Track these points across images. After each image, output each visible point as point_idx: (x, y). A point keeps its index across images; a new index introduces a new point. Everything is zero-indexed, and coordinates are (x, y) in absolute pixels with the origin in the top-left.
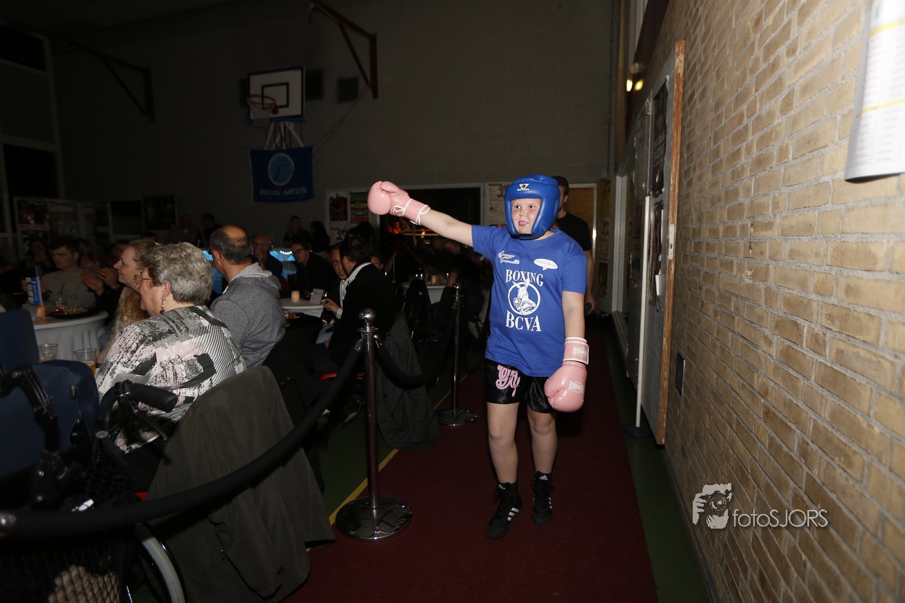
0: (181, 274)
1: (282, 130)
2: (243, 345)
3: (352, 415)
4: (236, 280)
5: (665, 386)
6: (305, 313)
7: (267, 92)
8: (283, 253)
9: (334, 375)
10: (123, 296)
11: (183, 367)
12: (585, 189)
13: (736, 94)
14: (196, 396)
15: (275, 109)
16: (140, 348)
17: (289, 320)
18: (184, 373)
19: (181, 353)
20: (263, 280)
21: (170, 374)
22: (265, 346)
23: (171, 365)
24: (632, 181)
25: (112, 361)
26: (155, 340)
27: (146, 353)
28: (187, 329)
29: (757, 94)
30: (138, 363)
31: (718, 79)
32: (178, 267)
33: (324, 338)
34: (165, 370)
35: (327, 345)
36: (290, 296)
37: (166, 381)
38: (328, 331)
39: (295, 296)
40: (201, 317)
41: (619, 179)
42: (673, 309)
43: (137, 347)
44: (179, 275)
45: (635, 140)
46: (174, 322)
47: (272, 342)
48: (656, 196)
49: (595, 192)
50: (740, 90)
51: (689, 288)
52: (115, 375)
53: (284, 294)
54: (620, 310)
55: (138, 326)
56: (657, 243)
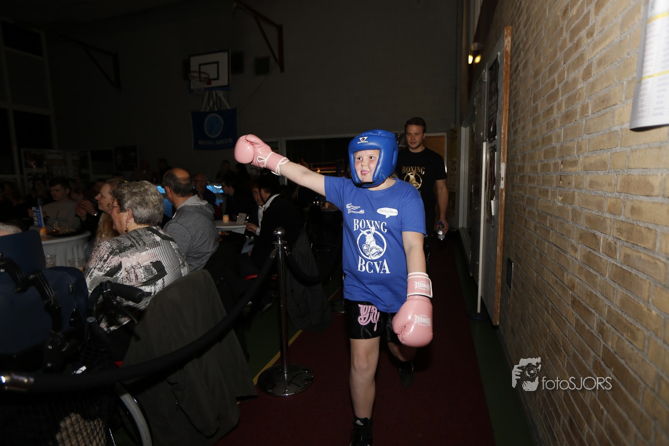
0: (140, 204)
1: (214, 96)
2: (188, 256)
3: (268, 305)
4: (181, 208)
5: (499, 282)
6: (233, 231)
7: (203, 69)
8: (216, 187)
9: (256, 276)
10: (101, 220)
11: (142, 271)
12: (438, 137)
13: (550, 65)
14: (153, 291)
15: (209, 81)
16: (110, 258)
17: (222, 236)
18: (142, 275)
19: (140, 260)
20: (201, 207)
21: (133, 276)
22: (204, 255)
23: (133, 270)
24: (473, 130)
25: (91, 267)
26: (121, 252)
27: (114, 261)
28: (145, 244)
29: (565, 66)
30: (109, 269)
31: (536, 55)
32: (138, 199)
33: (247, 249)
34: (128, 273)
35: (249, 254)
36: (222, 219)
37: (130, 281)
38: (250, 244)
39: (226, 218)
40: (155, 235)
41: (463, 129)
42: (504, 225)
43: (108, 258)
44: (139, 205)
45: (475, 100)
46: (135, 239)
47: (209, 253)
48: (490, 142)
49: (446, 139)
50: (552, 63)
51: (516, 210)
52: (92, 277)
53: (218, 217)
54: (465, 226)
55: (109, 242)
56: (492, 177)
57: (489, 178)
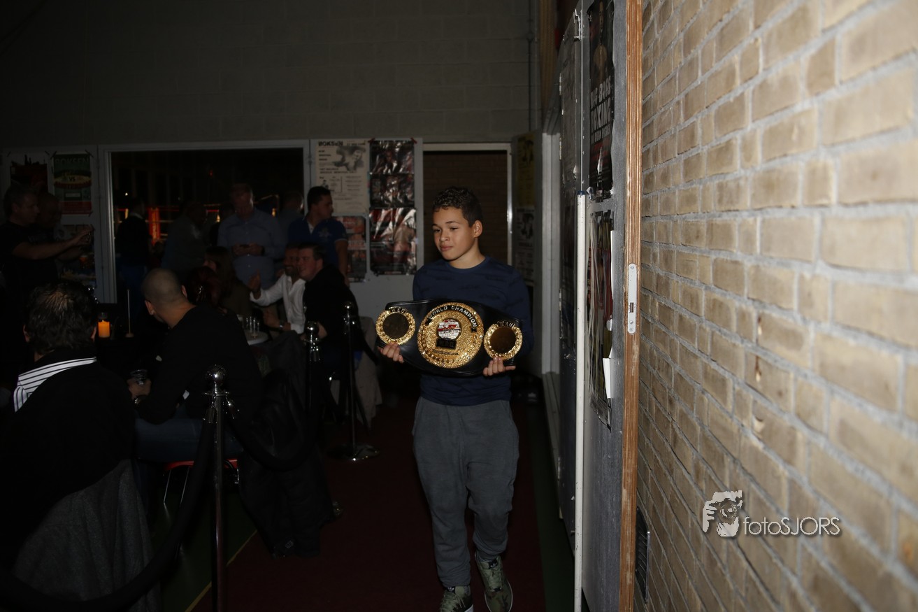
29: (757, 35)
49: (510, 159)
56: (602, 292)
57: (596, 294)
